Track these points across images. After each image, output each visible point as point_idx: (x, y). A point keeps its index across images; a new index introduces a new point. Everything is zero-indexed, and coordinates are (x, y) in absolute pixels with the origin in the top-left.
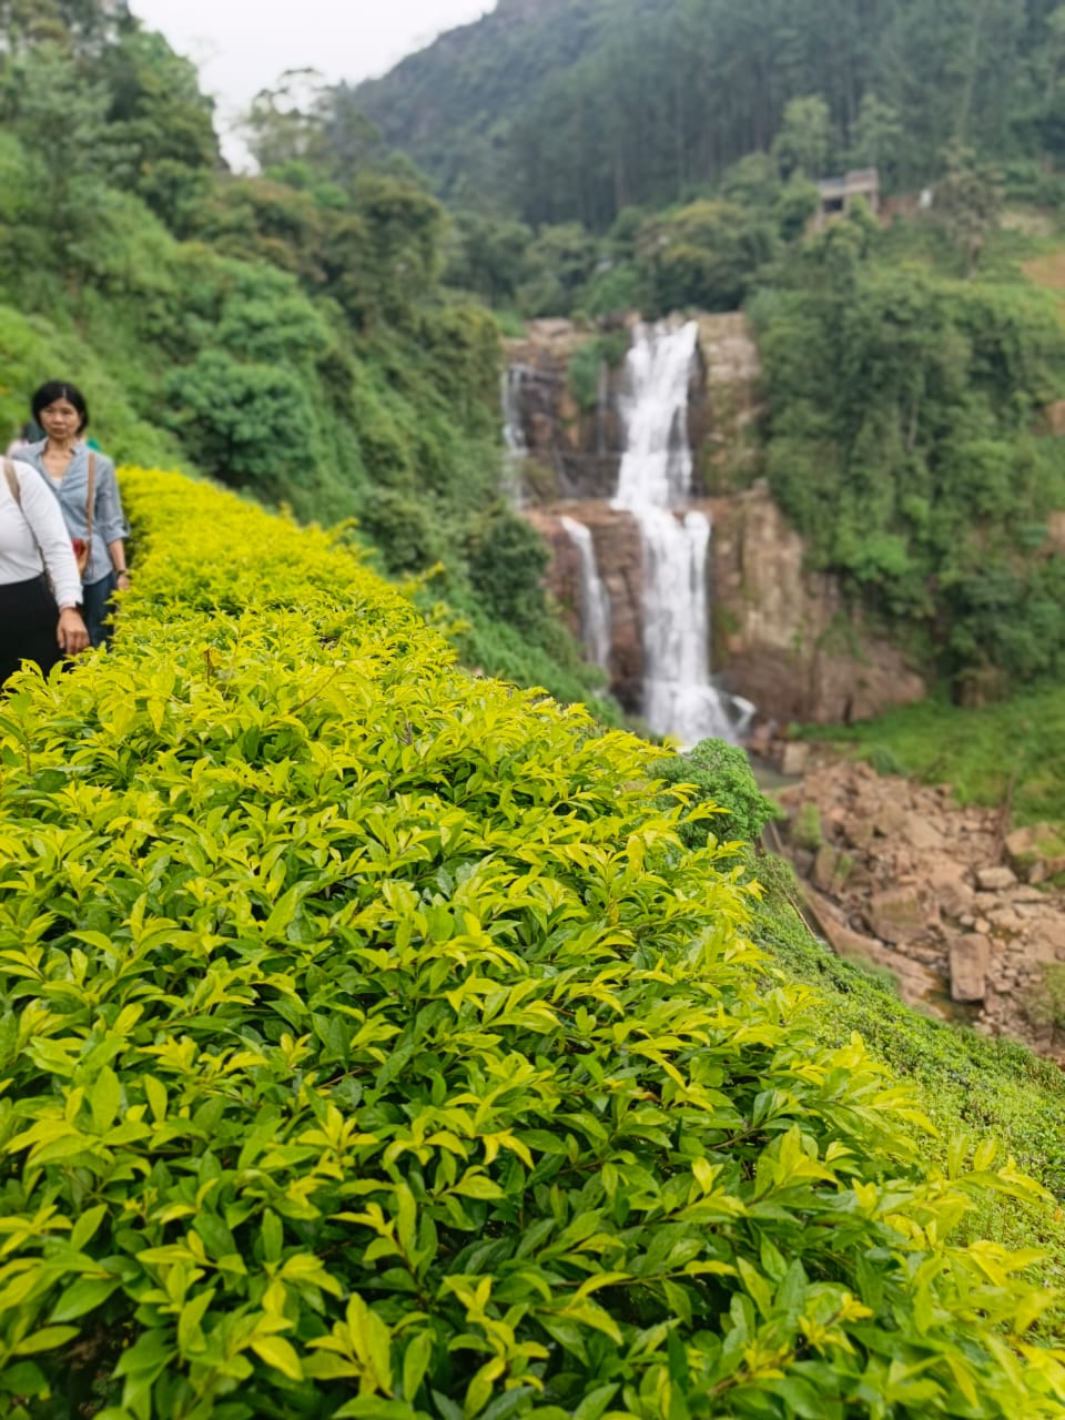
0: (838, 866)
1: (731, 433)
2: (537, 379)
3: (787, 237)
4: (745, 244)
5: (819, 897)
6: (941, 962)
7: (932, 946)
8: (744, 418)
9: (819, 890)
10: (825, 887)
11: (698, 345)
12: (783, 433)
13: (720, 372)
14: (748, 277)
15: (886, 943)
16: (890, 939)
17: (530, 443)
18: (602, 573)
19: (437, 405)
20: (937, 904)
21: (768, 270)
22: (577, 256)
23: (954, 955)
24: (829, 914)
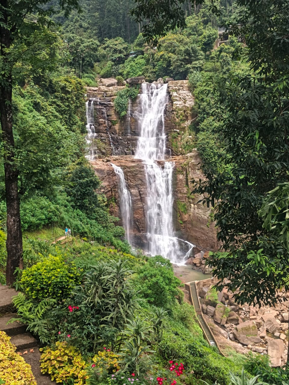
0: (224, 312)
1: (183, 129)
2: (101, 104)
3: (204, 50)
4: (187, 52)
5: (216, 326)
6: (265, 352)
7: (262, 346)
8: (188, 123)
9: (216, 323)
10: (219, 322)
11: (168, 92)
12: (203, 130)
13: (178, 104)
14: (189, 66)
15: (243, 345)
16: (244, 343)
17: (98, 131)
18: (129, 187)
19: (56, 117)
20: (265, 328)
21: (197, 63)
22: (121, 52)
23: (270, 348)
24: (220, 333)
